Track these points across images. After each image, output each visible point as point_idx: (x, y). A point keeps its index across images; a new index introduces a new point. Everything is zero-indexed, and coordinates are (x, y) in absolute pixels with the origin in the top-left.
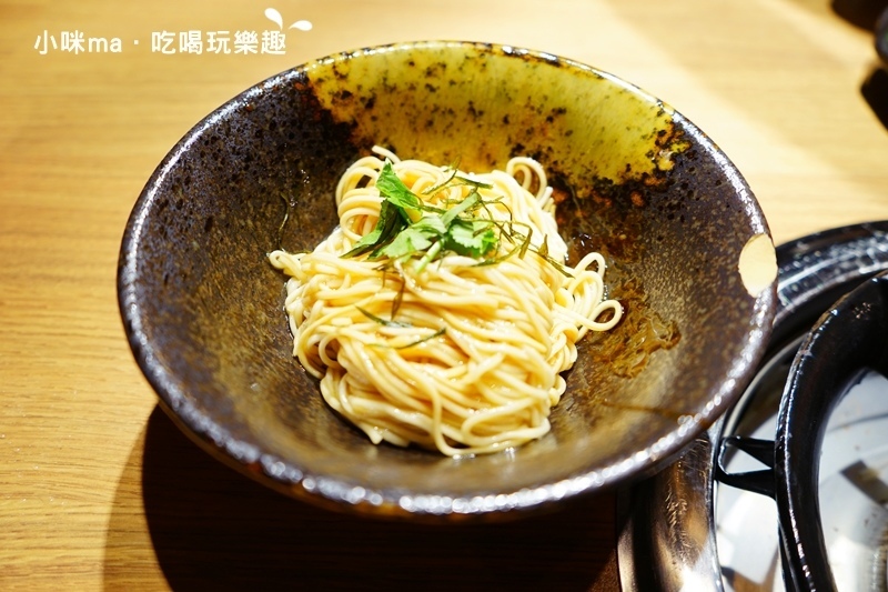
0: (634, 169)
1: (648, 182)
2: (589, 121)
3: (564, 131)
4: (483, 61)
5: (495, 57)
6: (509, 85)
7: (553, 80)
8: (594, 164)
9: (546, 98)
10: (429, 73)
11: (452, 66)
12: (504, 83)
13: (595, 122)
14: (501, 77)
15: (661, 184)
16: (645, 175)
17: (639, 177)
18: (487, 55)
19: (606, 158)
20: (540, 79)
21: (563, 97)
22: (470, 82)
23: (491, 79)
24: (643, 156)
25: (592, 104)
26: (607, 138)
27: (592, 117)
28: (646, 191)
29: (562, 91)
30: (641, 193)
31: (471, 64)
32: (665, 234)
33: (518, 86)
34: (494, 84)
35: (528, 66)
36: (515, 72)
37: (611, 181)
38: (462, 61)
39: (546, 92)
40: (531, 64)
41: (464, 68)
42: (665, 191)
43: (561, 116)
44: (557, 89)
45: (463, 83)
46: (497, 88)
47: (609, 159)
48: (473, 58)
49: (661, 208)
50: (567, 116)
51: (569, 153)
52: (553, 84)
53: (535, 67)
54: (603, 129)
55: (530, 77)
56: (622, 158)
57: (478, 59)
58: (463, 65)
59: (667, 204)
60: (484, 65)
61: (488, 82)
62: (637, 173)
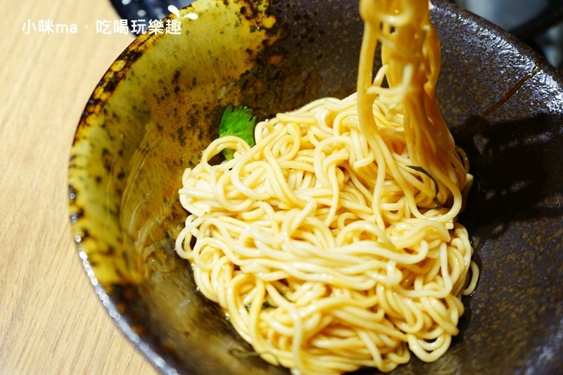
0: (254, 48)
1: (271, 43)
2: (197, 59)
3: (191, 85)
4: (110, 114)
5: (110, 101)
6: (138, 104)
7: (151, 66)
8: (226, 76)
9: (161, 82)
10: (109, 168)
11: (107, 144)
12: (134, 108)
13: (201, 55)
14: (129, 107)
15: (281, 35)
16: (265, 42)
17: (262, 47)
18: (106, 107)
19: (229, 64)
20: (144, 76)
21: (168, 67)
22: (124, 137)
23: (128, 117)
24: (250, 34)
25: (185, 48)
26: (217, 54)
27: (195, 55)
28: (276, 49)
29: (163, 65)
30: (274, 53)
31: (109, 126)
32: (320, 51)
33: (142, 98)
34: (132, 117)
35: (129, 79)
36: (130, 93)
37: (247, 72)
38: (105, 133)
39: (157, 78)
40: (128, 75)
41: (112, 135)
42: (289, 34)
43: (180, 79)
44: (159, 68)
45: (123, 143)
46: (136, 117)
47: (232, 62)
48: (105, 121)
49: (298, 45)
50: (184, 73)
51: (206, 92)
52: (153, 68)
53: (133, 74)
54: (209, 52)
55: (139, 83)
56: (239, 52)
57: (107, 118)
58: (109, 133)
59: (299, 38)
60: (114, 116)
61: (130, 121)
62: (258, 47)
